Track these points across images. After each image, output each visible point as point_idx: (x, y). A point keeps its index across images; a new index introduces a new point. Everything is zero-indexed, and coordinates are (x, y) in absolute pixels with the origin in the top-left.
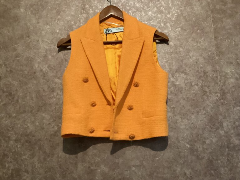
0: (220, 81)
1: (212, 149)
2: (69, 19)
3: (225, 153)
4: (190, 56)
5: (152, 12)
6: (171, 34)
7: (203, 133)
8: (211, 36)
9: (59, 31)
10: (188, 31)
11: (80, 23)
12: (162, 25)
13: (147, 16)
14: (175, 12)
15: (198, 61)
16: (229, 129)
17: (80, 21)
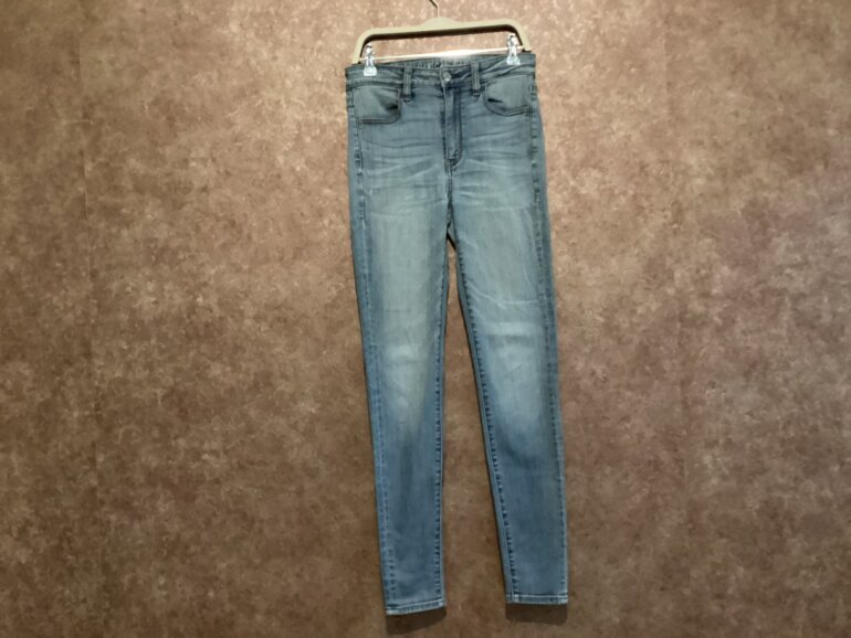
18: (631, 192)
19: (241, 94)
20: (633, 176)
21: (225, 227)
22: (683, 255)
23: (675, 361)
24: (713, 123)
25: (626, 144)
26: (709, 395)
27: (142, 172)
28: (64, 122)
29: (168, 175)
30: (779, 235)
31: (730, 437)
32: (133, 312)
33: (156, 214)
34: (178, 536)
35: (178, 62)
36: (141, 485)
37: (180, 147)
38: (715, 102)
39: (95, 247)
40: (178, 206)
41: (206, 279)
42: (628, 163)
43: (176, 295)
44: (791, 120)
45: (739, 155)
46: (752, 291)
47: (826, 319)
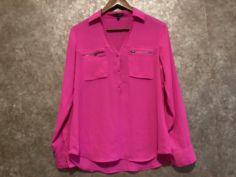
0: (211, 63)
1: (203, 120)
2: (79, 8)
3: (214, 124)
4: (186, 41)
5: (153, 2)
6: (169, 22)
7: (196, 107)
8: (204, 23)
9: (71, 19)
10: (184, 19)
11: (90, 12)
12: (162, 13)
13: (148, 5)
14: (173, 2)
15: (193, 45)
16: (218, 103)
17: (89, 10)
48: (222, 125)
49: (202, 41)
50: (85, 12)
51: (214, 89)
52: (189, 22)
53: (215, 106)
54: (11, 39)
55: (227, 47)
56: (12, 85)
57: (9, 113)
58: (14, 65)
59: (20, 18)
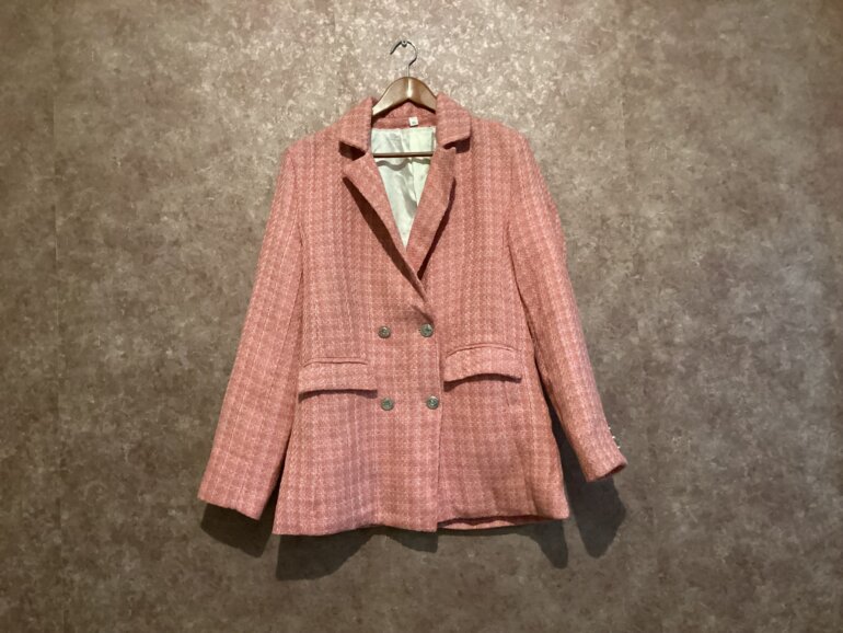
0: (634, 236)
1: (615, 373)
2: (313, 108)
3: (640, 380)
4: (574, 185)
5: (494, 88)
8: (618, 139)
10: (569, 128)
12: (516, 116)
13: (483, 96)
14: (542, 85)
15: (591, 195)
16: (649, 332)
17: (337, 111)
18: (594, 244)
19: (214, 150)
20: (595, 229)
21: (196, 281)
22: (645, 306)
23: (641, 409)
24: (670, 178)
25: (587, 198)
26: (675, 442)
27: (113, 226)
28: (37, 178)
29: (140, 229)
30: (738, 286)
31: (698, 484)
32: (101, 365)
33: (127, 267)
34: (144, 594)
35: (151, 120)
36: (107, 543)
37: (151, 201)
38: (671, 158)
39: (64, 301)
40: (148, 259)
41: (176, 331)
42: (590, 216)
43: (144, 348)
44: (744, 175)
45: (697, 208)
46: (713, 340)
47: (786, 366)
48: (659, 382)
49: (613, 185)
50: (328, 116)
51: (641, 300)
52: (583, 136)
53: (643, 340)
54: (148, 191)
55: (673, 198)
56: (158, 304)
57: (158, 370)
58: (160, 254)
59: (167, 135)
